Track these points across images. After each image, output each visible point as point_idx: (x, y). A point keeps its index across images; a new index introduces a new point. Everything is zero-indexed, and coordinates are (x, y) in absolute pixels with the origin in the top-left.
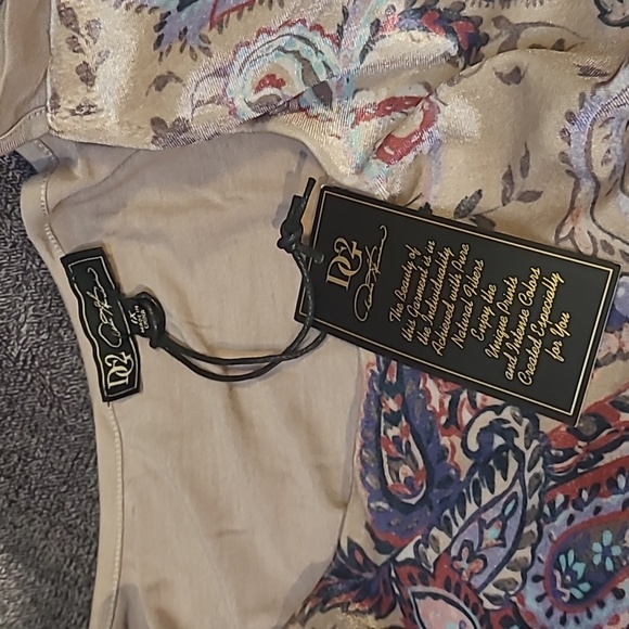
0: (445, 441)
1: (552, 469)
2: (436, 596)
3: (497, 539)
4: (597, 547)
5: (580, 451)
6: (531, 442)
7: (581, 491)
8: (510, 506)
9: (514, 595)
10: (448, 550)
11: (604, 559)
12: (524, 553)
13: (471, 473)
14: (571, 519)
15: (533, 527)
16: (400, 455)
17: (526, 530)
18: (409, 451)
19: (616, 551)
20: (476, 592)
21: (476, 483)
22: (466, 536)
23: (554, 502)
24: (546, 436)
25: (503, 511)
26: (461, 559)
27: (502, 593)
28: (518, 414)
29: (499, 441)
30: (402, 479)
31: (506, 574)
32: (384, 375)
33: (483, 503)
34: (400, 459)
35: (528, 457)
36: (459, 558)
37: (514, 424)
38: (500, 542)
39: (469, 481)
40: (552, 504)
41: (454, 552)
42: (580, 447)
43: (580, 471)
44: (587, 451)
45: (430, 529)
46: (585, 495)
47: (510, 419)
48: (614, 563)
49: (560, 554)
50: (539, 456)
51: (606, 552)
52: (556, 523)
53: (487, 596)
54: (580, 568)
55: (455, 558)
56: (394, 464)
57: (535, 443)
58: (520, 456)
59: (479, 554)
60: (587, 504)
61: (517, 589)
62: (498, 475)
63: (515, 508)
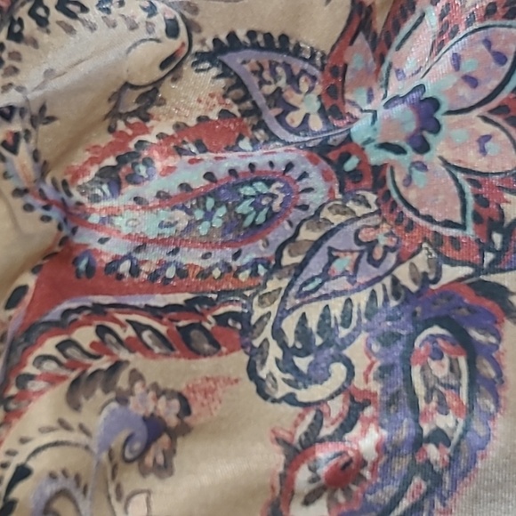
0: (375, 387)
1: (244, 306)
2: (429, 219)
3: (337, 257)
4: (217, 223)
5: (210, 318)
6: (261, 346)
7: (220, 278)
8: (311, 286)
9: (337, 200)
10: (399, 262)
11: (214, 209)
12: (309, 235)
13: (351, 338)
14: (236, 256)
15: (287, 260)
16: (441, 389)
17: (299, 259)
18: (430, 391)
19: (199, 214)
20: (379, 212)
21: (346, 324)
22: (375, 272)
23: (250, 275)
24: (243, 347)
25: (321, 284)
26: (386, 247)
27: (350, 204)
28: (269, 385)
29: (302, 363)
30: (446, 361)
31: (337, 219)
32: (429, 492)
33: (343, 299)
34: (443, 385)
35: (268, 328)
36: (387, 249)
37: (278, 374)
38: (335, 254)
39: (355, 330)
40: (255, 274)
41: (392, 258)
42: (210, 323)
43: (214, 296)
44: (202, 315)
45: (418, 292)
46: (216, 273)
47: (281, 384)
48: (205, 204)
49: (260, 226)
50: (254, 326)
51: (209, 216)
52: (254, 256)
53: (368, 205)
54: (244, 208)
55: (393, 250)
56: (453, 382)
57: (257, 343)
58: (278, 333)
59: (363, 248)
60: (217, 265)
61: (331, 204)
62: (313, 323)
63: (305, 284)
